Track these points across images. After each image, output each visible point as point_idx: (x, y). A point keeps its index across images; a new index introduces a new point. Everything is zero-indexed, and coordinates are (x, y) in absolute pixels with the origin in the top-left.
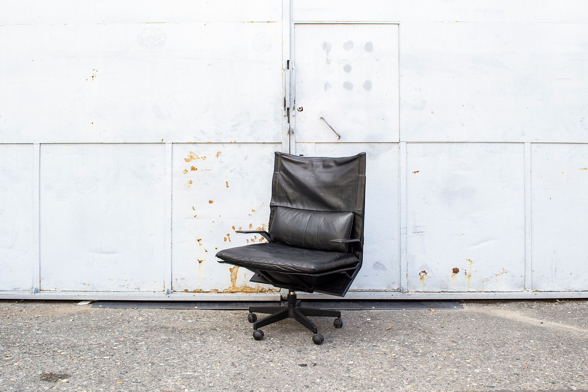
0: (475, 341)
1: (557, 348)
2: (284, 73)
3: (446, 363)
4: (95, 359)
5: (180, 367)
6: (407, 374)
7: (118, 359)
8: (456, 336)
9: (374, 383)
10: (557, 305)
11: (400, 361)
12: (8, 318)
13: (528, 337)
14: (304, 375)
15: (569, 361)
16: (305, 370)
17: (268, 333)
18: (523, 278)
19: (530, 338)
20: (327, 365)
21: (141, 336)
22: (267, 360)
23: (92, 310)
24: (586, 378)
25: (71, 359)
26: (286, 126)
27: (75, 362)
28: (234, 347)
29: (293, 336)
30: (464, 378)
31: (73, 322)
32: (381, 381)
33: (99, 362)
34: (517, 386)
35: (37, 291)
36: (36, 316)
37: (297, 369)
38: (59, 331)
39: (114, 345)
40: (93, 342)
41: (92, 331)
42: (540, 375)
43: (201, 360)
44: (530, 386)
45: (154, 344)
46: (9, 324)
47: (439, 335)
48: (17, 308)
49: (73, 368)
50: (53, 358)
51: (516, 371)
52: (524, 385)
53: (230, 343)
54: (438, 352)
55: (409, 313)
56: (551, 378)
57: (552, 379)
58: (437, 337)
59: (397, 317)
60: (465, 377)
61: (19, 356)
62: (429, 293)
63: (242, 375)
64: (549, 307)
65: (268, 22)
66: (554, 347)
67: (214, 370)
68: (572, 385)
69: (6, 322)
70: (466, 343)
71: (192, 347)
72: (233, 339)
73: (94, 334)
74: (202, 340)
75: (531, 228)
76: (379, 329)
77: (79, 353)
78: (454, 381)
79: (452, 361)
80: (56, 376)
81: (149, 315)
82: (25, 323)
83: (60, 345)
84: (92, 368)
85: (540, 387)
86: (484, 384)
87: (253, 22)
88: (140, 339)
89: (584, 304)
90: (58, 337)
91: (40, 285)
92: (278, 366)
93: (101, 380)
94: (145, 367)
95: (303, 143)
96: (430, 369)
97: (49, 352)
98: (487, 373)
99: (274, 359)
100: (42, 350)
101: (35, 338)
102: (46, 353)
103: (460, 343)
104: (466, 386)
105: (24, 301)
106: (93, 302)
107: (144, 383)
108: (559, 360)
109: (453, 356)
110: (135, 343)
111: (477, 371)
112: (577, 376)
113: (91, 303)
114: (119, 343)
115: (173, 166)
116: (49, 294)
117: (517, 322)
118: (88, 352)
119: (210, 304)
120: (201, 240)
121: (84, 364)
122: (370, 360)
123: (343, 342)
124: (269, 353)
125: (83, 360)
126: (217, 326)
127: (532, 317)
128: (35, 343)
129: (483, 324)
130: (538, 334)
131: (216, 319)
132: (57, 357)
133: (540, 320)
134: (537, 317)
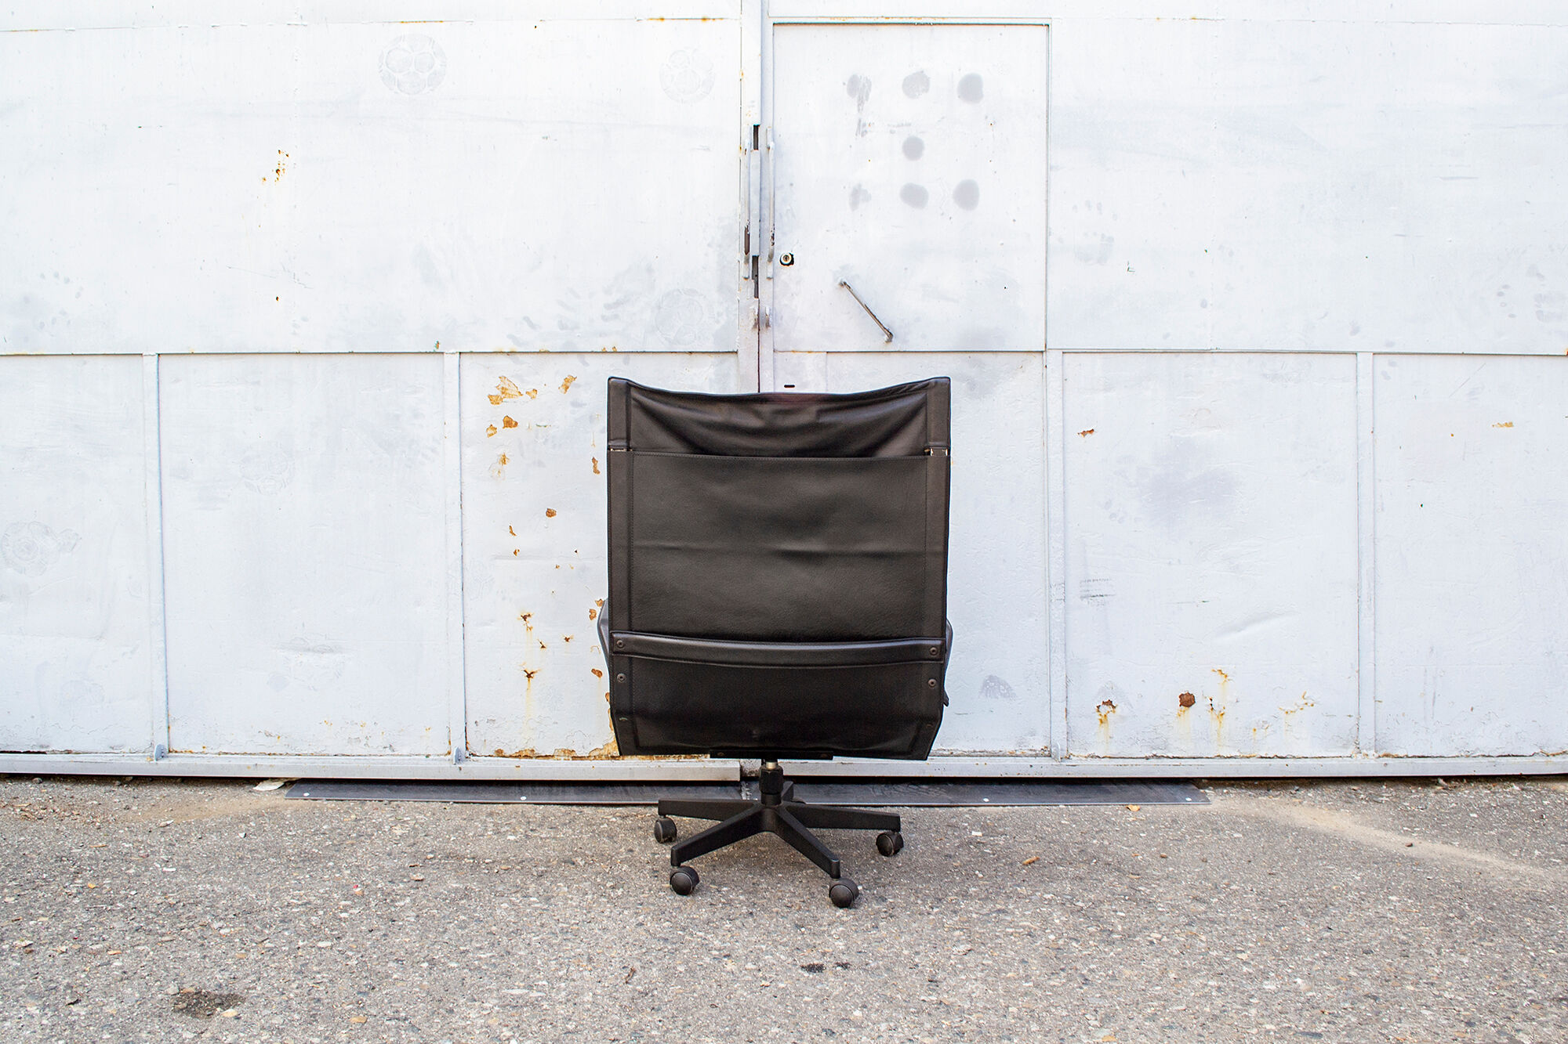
0: (1251, 899)
1: (1461, 917)
3: (1187, 961)
7: (351, 949)
8: (1201, 883)
10: (1439, 796)
11: (1071, 955)
12: (98, 828)
13: (1382, 887)
14: (817, 997)
16: (821, 981)
18: (1353, 721)
19: (1388, 888)
20: (878, 968)
21: (402, 882)
22: (715, 952)
23: (286, 808)
25: (243, 948)
26: (749, 306)
27: (252, 956)
28: (626, 912)
30: (1239, 1006)
31: (245, 839)
32: (1031, 1016)
33: (308, 957)
35: (162, 754)
36: (163, 823)
37: (799, 979)
38: (213, 866)
39: (341, 907)
40: (292, 898)
41: (288, 867)
45: (431, 904)
47: (1158, 880)
48: (119, 799)
49: (248, 974)
50: (203, 945)
51: (1367, 986)
53: (614, 901)
54: (1163, 928)
55: (1073, 813)
58: (1153, 885)
59: (1048, 827)
61: (124, 938)
66: (1451, 915)
70: (1230, 903)
72: (621, 890)
73: (295, 874)
76: (1007, 860)
77: (262, 930)
78: (1215, 1018)
79: (1201, 956)
80: (210, 1000)
81: (417, 820)
82: (138, 843)
83: (218, 907)
84: (292, 976)
88: (400, 889)
90: (211, 883)
91: (169, 738)
92: (746, 969)
93: (314, 1011)
94: (416, 972)
95: (793, 351)
96: (1149, 982)
97: (193, 926)
98: (1299, 994)
99: (733, 949)
100: (175, 922)
101: (161, 887)
102: (186, 929)
103: (1216, 902)
105: (133, 780)
106: (288, 784)
107: (413, 1020)
109: (1201, 941)
110: (388, 901)
111: (1269, 986)
113: (284, 786)
114: (353, 901)
116: (191, 761)
117: (1347, 840)
118: (282, 928)
119: (555, 789)
120: (529, 615)
121: (274, 962)
122: (995, 954)
123: (912, 899)
124: (721, 932)
125: (271, 952)
126: (576, 851)
127: (1383, 827)
128: (160, 902)
129: (1263, 848)
130: (1407, 878)
131: (571, 831)
132: (212, 943)
133: (1404, 837)
134: (1395, 829)
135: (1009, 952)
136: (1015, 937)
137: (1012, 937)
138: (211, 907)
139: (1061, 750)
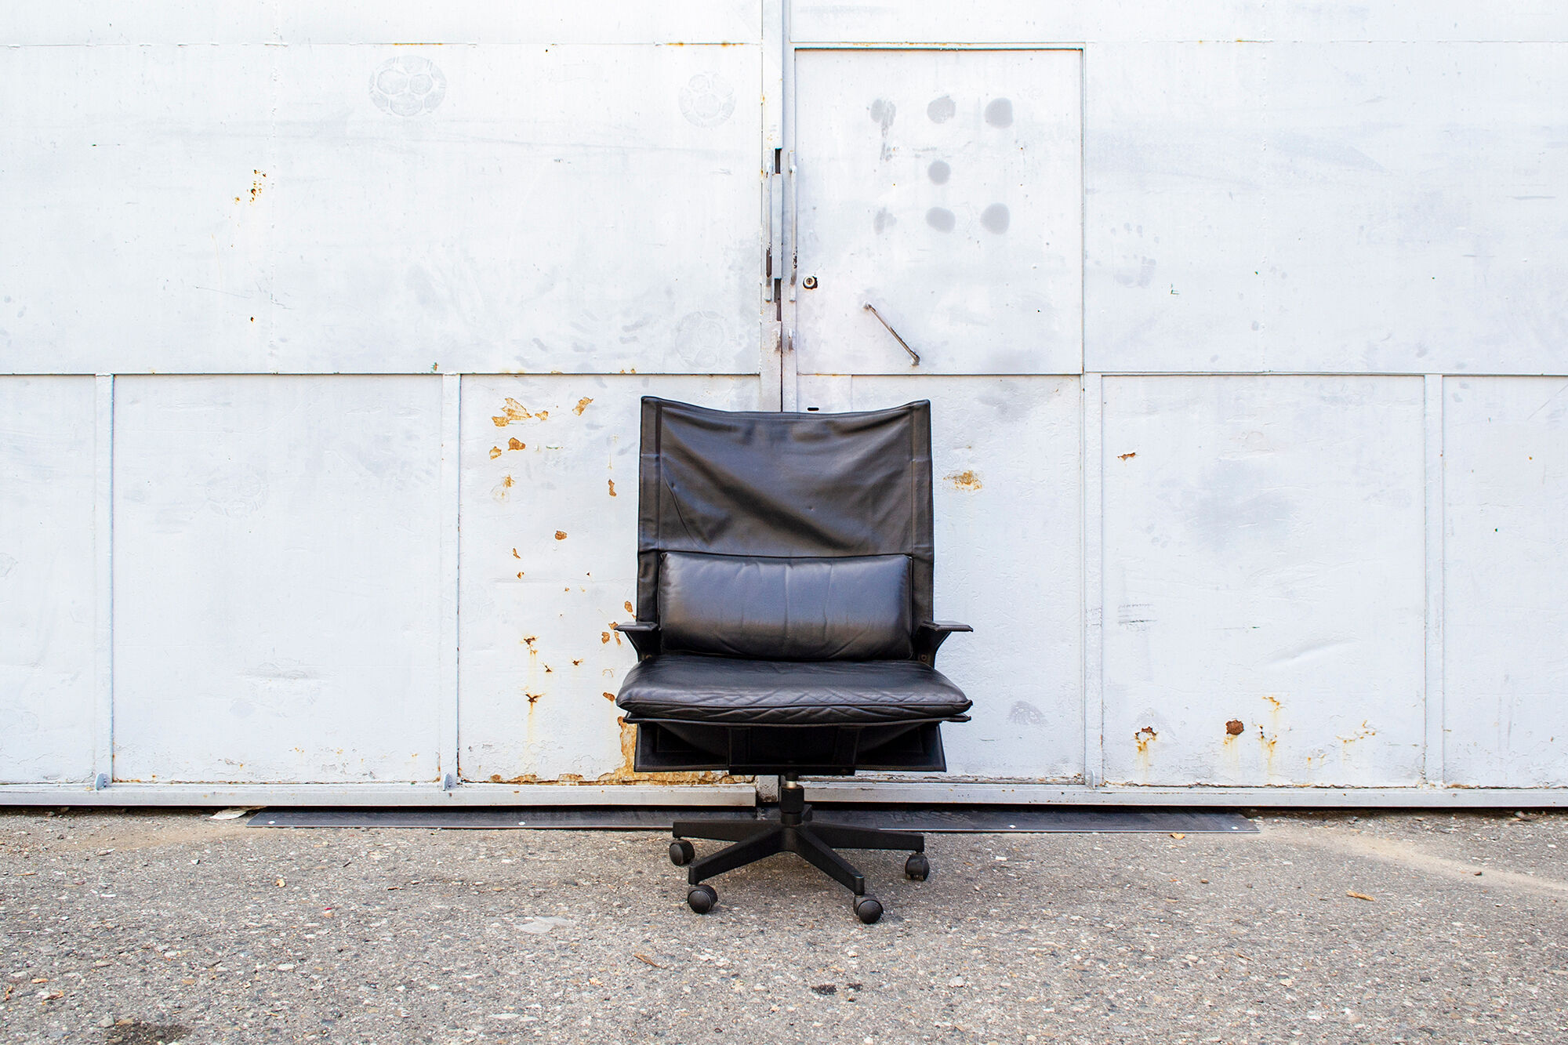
0: (1299, 922)
1: (1531, 944)
2: (766, 182)
3: (1224, 987)
4: (256, 972)
5: (481, 994)
6: (1119, 1025)
7: (316, 972)
8: (1244, 907)
10: (1514, 826)
11: (1098, 978)
12: (26, 858)
13: (1445, 913)
14: (827, 1022)
16: (831, 1005)
17: (724, 893)
18: (1419, 750)
19: (1452, 915)
20: (892, 990)
21: (379, 904)
22: (723, 971)
23: (248, 836)
25: (191, 973)
26: (771, 327)
27: (201, 983)
28: (632, 930)
29: (794, 901)
31: (198, 865)
33: (266, 982)
35: (104, 784)
36: (102, 852)
37: (808, 1003)
38: (160, 892)
39: (307, 929)
40: (250, 921)
41: (247, 891)
45: (412, 924)
46: (28, 873)
47: (1197, 904)
48: (51, 830)
49: (196, 1003)
50: (144, 970)
51: (1423, 1017)
53: (621, 918)
54: (1200, 950)
55: (1110, 841)
58: (1191, 909)
59: (1079, 852)
60: (1282, 1037)
61: (51, 965)
62: (1161, 789)
63: (657, 1019)
64: (1492, 830)
65: (724, 44)
66: (1521, 940)
69: (21, 869)
70: (1275, 927)
72: (628, 908)
73: (254, 898)
74: (538, 912)
75: (1443, 613)
76: (1032, 884)
77: (214, 953)
79: (1241, 982)
81: (399, 844)
82: (72, 872)
83: (163, 931)
84: (247, 1004)
87: (682, 44)
88: (376, 911)
90: (157, 909)
91: (113, 766)
92: (754, 991)
94: (390, 997)
95: (817, 374)
97: (133, 950)
98: (1345, 1024)
99: (742, 968)
100: (113, 946)
101: (97, 912)
102: (125, 953)
103: (1259, 927)
105: (69, 811)
106: (252, 812)
109: (1240, 965)
110: (361, 921)
111: (1314, 1016)
113: (246, 815)
114: (321, 923)
115: (462, 436)
116: (138, 790)
117: (1408, 869)
118: (237, 950)
119: (558, 815)
120: (534, 639)
121: (227, 988)
122: (1014, 975)
123: (930, 919)
124: (730, 949)
125: (223, 977)
126: (580, 873)
127: (1450, 856)
128: (95, 926)
129: (1315, 875)
130: (1473, 904)
131: (574, 855)
132: (154, 968)
133: (1473, 867)
134: (1464, 859)
135: (1030, 973)
136: (1037, 956)
137: (1034, 957)
138: (156, 930)
139: (1096, 777)
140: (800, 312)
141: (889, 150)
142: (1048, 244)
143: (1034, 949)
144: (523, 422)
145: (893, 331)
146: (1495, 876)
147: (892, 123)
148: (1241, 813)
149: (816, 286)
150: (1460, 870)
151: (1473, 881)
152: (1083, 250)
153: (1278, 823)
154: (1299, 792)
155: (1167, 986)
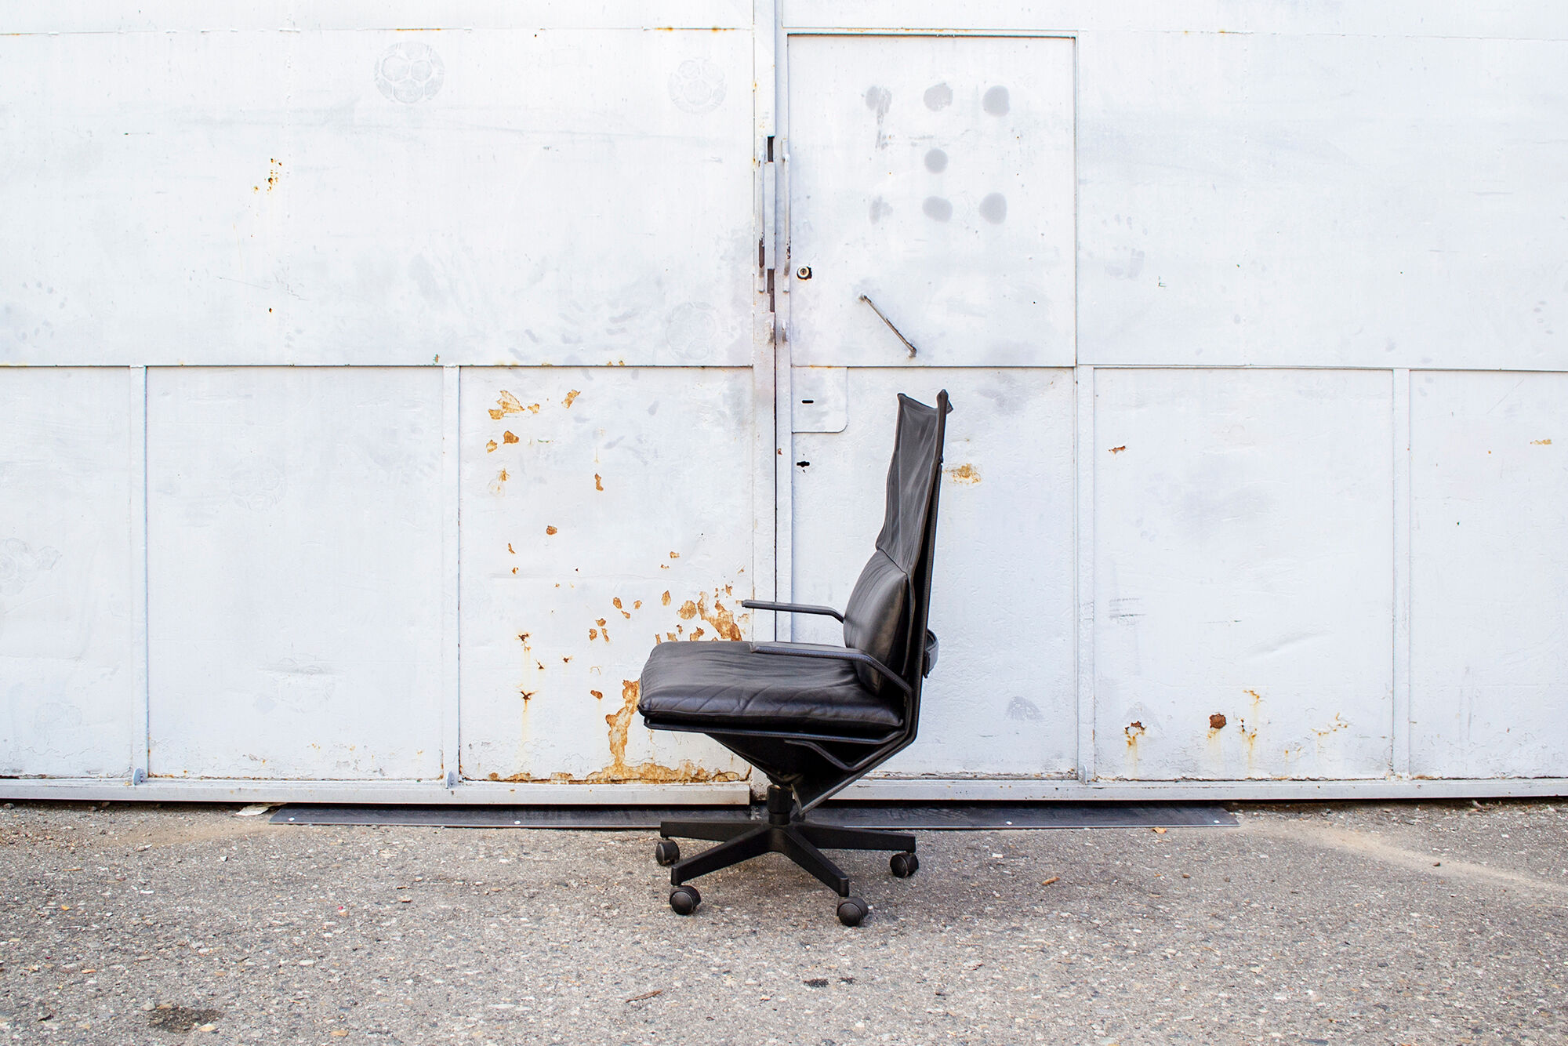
0: (1271, 916)
1: (1480, 933)
2: (758, 171)
3: (1200, 975)
4: (280, 966)
5: (481, 987)
6: (1101, 1008)
7: (334, 967)
8: (1222, 901)
9: (1018, 1031)
10: (1472, 817)
11: (1083, 970)
12: (72, 853)
13: (1404, 904)
14: (819, 1010)
15: (1512, 968)
16: (823, 996)
17: (717, 894)
18: (1387, 743)
19: (1410, 906)
20: (884, 982)
21: (389, 903)
22: (714, 969)
23: (270, 832)
24: (1557, 1017)
25: (222, 967)
26: (765, 320)
27: (232, 975)
28: (621, 931)
29: (787, 900)
30: (1247, 1017)
31: (226, 863)
32: (1037, 1026)
33: (289, 975)
34: (1385, 1039)
35: (141, 780)
36: (140, 848)
37: (800, 994)
38: (193, 889)
39: (325, 927)
40: (275, 919)
41: (271, 890)
42: (1440, 1009)
43: (531, 970)
44: (1417, 1040)
45: (418, 925)
46: (75, 868)
47: (1178, 899)
48: (94, 825)
49: (227, 992)
50: (180, 964)
51: (1379, 997)
52: (1402, 1035)
53: (609, 921)
54: (1178, 944)
55: (1099, 837)
56: (1470, 1018)
57: (1473, 1018)
58: (1173, 904)
59: (1071, 848)
61: (98, 958)
62: (1149, 784)
63: (646, 1010)
64: (1453, 820)
65: (715, 29)
66: (1471, 930)
67: (562, 996)
68: (1524, 1037)
69: (68, 864)
70: (1249, 920)
71: (510, 934)
72: (617, 910)
73: (277, 896)
74: (532, 914)
75: (1410, 606)
76: (1026, 881)
77: (243, 951)
78: (1222, 1027)
79: (1215, 970)
80: (187, 1016)
81: (406, 843)
82: (114, 868)
83: (197, 929)
84: (275, 992)
85: (1444, 1041)
86: (1300, 1034)
87: (671, 29)
88: (387, 911)
89: (1541, 814)
90: (191, 905)
91: (148, 763)
92: (746, 985)
93: (294, 1026)
94: (400, 989)
95: (812, 366)
96: (1159, 994)
97: (171, 946)
98: (1307, 1003)
99: (734, 966)
100: (152, 943)
101: (137, 909)
102: (163, 950)
103: (1234, 920)
104: (1254, 1039)
105: (110, 806)
106: (273, 809)
107: (395, 1034)
108: (1487, 966)
109: (1216, 956)
110: (373, 921)
111: (1280, 997)
112: (1534, 1011)
113: (269, 812)
114: (337, 921)
115: (462, 430)
116: (171, 786)
118: (263, 947)
119: (550, 814)
120: (527, 635)
121: (254, 980)
122: (1006, 969)
123: (925, 918)
124: (721, 950)
125: (251, 971)
126: (570, 874)
127: (1412, 848)
128: (136, 923)
129: (1288, 868)
130: (1430, 895)
131: (565, 855)
132: (190, 962)
133: (1432, 857)
134: (1425, 850)
135: (1021, 967)
136: (1027, 953)
137: (1025, 953)
138: (190, 927)
139: (1088, 772)
140: (794, 303)
141: (884, 137)
142: (1043, 235)
143: (1024, 947)
144: (516, 415)
145: (889, 323)
146: (1456, 867)
147: (887, 111)
148: (1224, 807)
149: (810, 276)
150: (1421, 861)
151: (1432, 871)
152: (1076, 241)
153: (1258, 816)
154: (1277, 785)
155: (1146, 975)
